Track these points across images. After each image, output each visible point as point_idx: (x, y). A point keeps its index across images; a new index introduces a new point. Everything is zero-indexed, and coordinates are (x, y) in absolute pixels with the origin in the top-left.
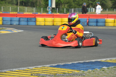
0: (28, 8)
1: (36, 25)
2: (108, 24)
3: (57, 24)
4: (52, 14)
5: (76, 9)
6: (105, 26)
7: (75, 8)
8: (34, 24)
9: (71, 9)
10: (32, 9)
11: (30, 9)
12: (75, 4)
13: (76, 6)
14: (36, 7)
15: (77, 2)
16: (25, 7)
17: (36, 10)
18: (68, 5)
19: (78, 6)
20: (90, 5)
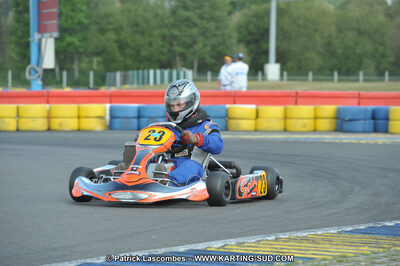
2: (237, 124)
3: (61, 124)
4: (45, 91)
5: (130, 73)
6: (226, 129)
7: (126, 68)
9: (112, 74)
12: (126, 56)
13: (129, 62)
15: (133, 48)
19: (137, 63)
20: (178, 58)
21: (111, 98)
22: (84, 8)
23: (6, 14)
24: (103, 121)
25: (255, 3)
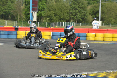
0: (8, 21)
1: (17, 38)
6: (86, 40)
7: (56, 22)
8: (15, 38)
9: (52, 23)
10: (13, 23)
11: (10, 22)
12: (56, 18)
13: (57, 20)
14: (17, 21)
15: (58, 16)
16: (5, 20)
17: (17, 24)
18: (49, 19)
19: (59, 20)
20: (71, 19)
21: (53, 30)
22: (45, 4)
23: (22, 5)
24: (50, 37)
25: (95, 3)
